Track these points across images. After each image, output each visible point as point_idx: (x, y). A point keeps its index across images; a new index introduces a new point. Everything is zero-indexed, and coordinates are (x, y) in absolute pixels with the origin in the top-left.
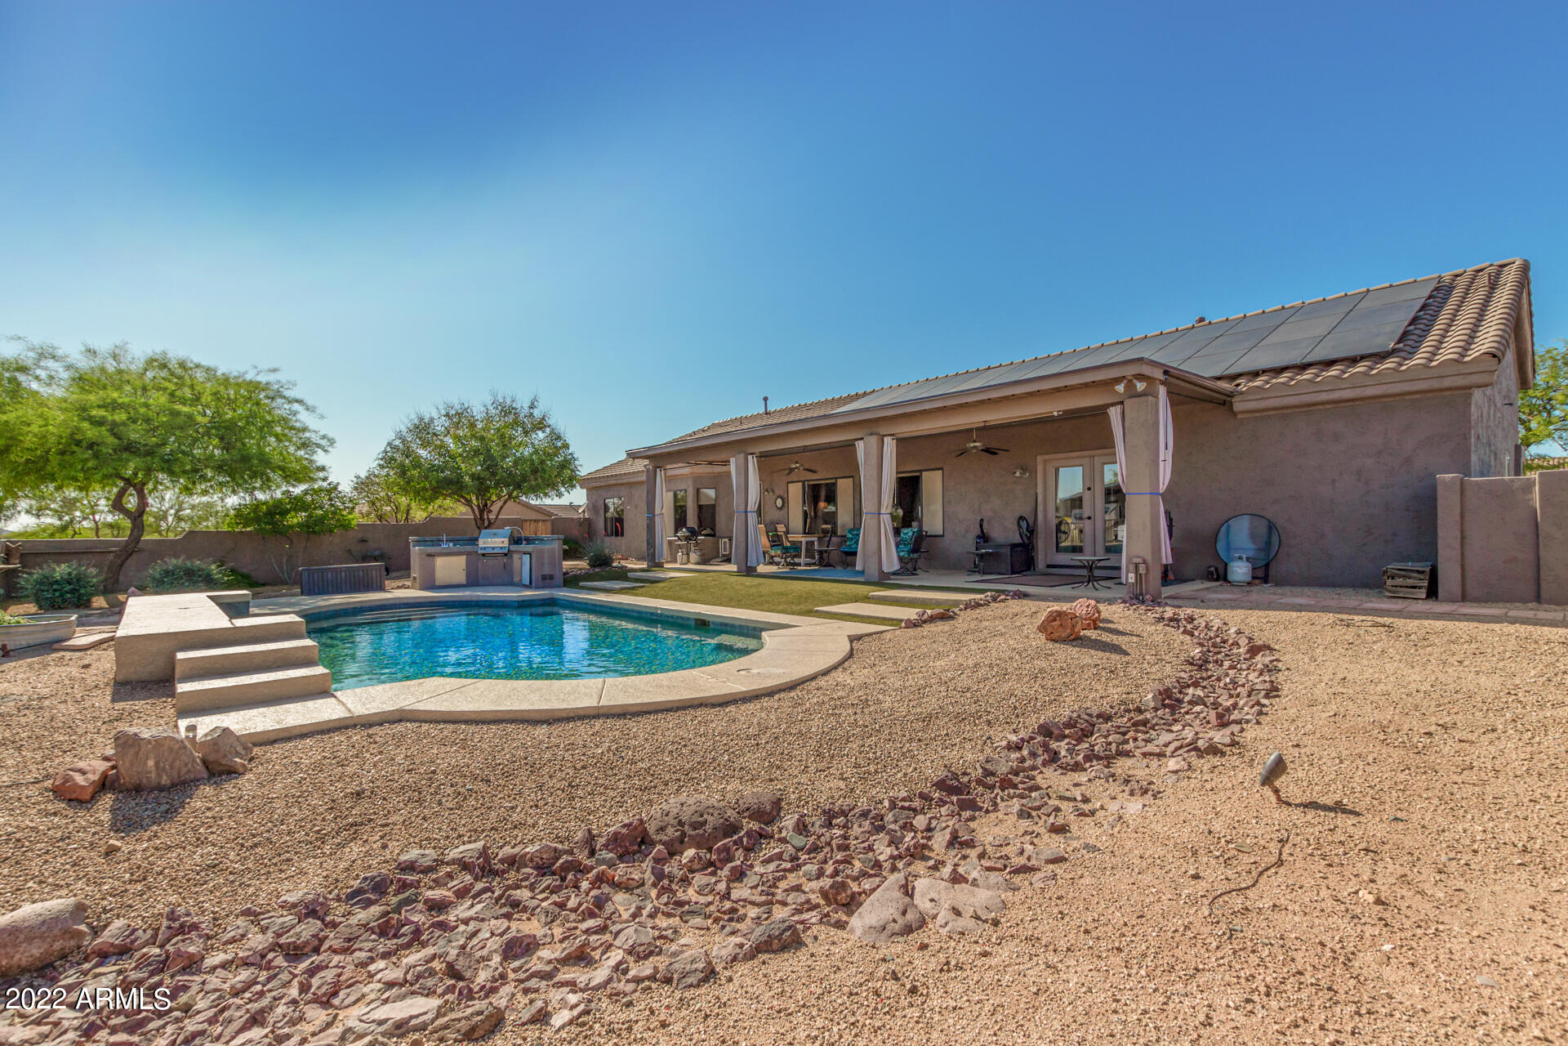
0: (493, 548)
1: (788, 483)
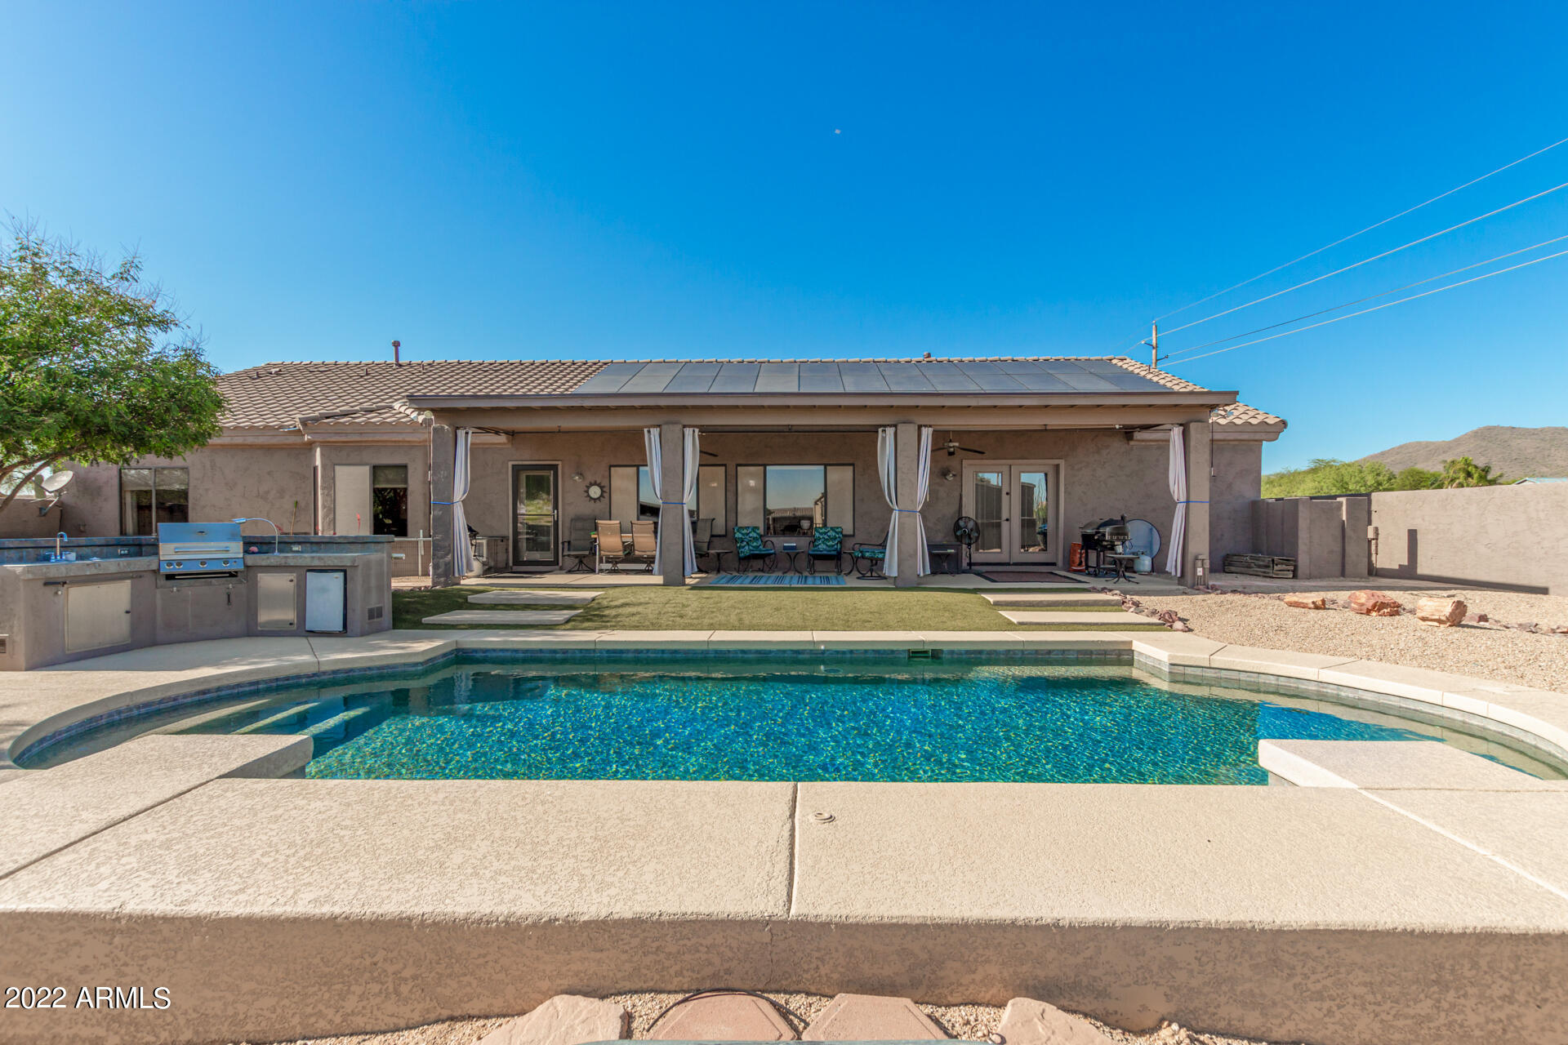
0: (203, 562)
1: (611, 466)
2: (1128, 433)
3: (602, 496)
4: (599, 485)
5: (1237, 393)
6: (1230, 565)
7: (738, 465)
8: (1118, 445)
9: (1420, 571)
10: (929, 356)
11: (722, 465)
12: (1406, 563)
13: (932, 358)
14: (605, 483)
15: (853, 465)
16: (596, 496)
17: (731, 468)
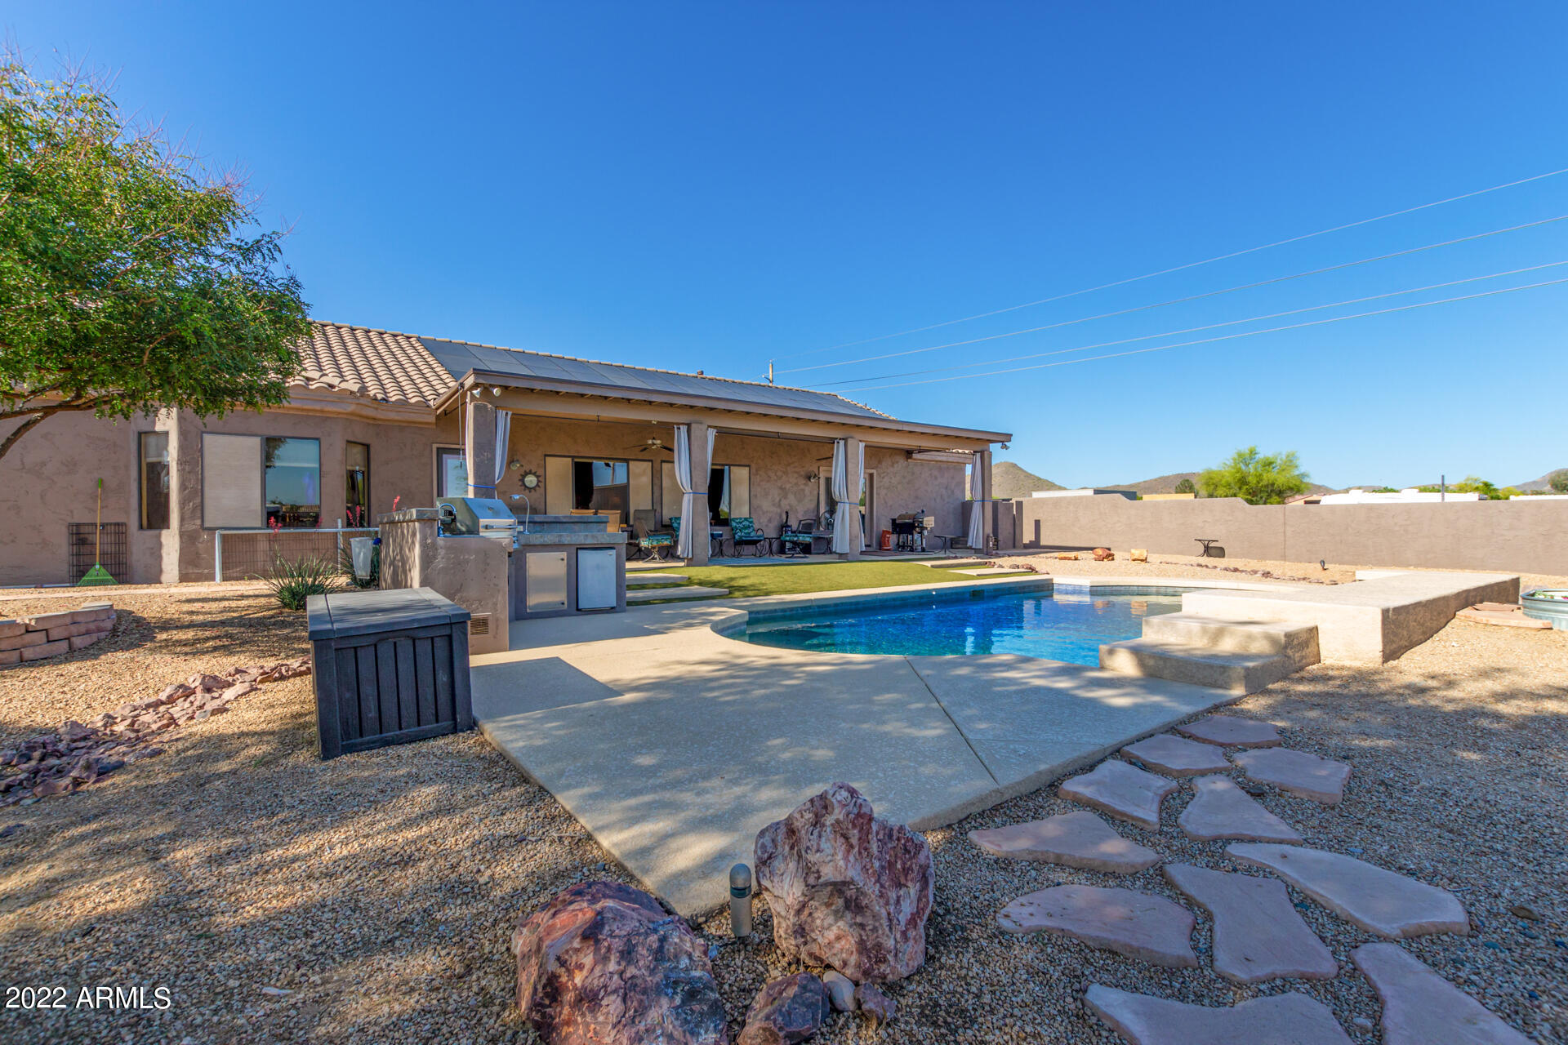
1: (546, 455)
2: (908, 453)
3: (537, 485)
4: (534, 474)
5: (1011, 435)
6: (956, 543)
7: (662, 461)
8: (901, 462)
9: (1042, 544)
10: (702, 373)
11: (649, 461)
12: (1033, 539)
13: (704, 376)
14: (540, 472)
15: (749, 466)
16: (533, 485)
17: (657, 465)
